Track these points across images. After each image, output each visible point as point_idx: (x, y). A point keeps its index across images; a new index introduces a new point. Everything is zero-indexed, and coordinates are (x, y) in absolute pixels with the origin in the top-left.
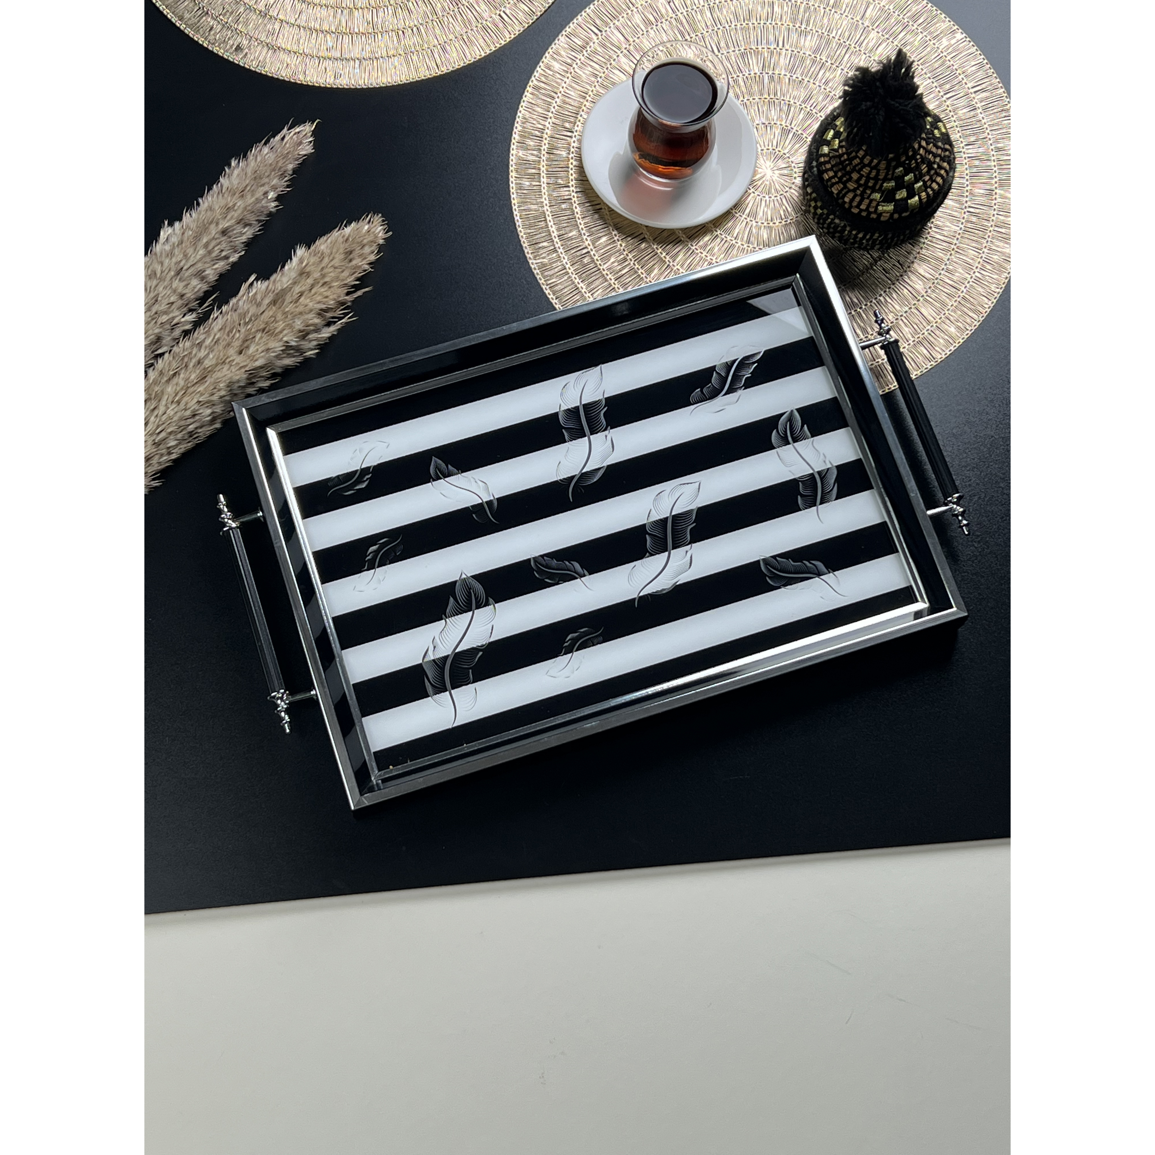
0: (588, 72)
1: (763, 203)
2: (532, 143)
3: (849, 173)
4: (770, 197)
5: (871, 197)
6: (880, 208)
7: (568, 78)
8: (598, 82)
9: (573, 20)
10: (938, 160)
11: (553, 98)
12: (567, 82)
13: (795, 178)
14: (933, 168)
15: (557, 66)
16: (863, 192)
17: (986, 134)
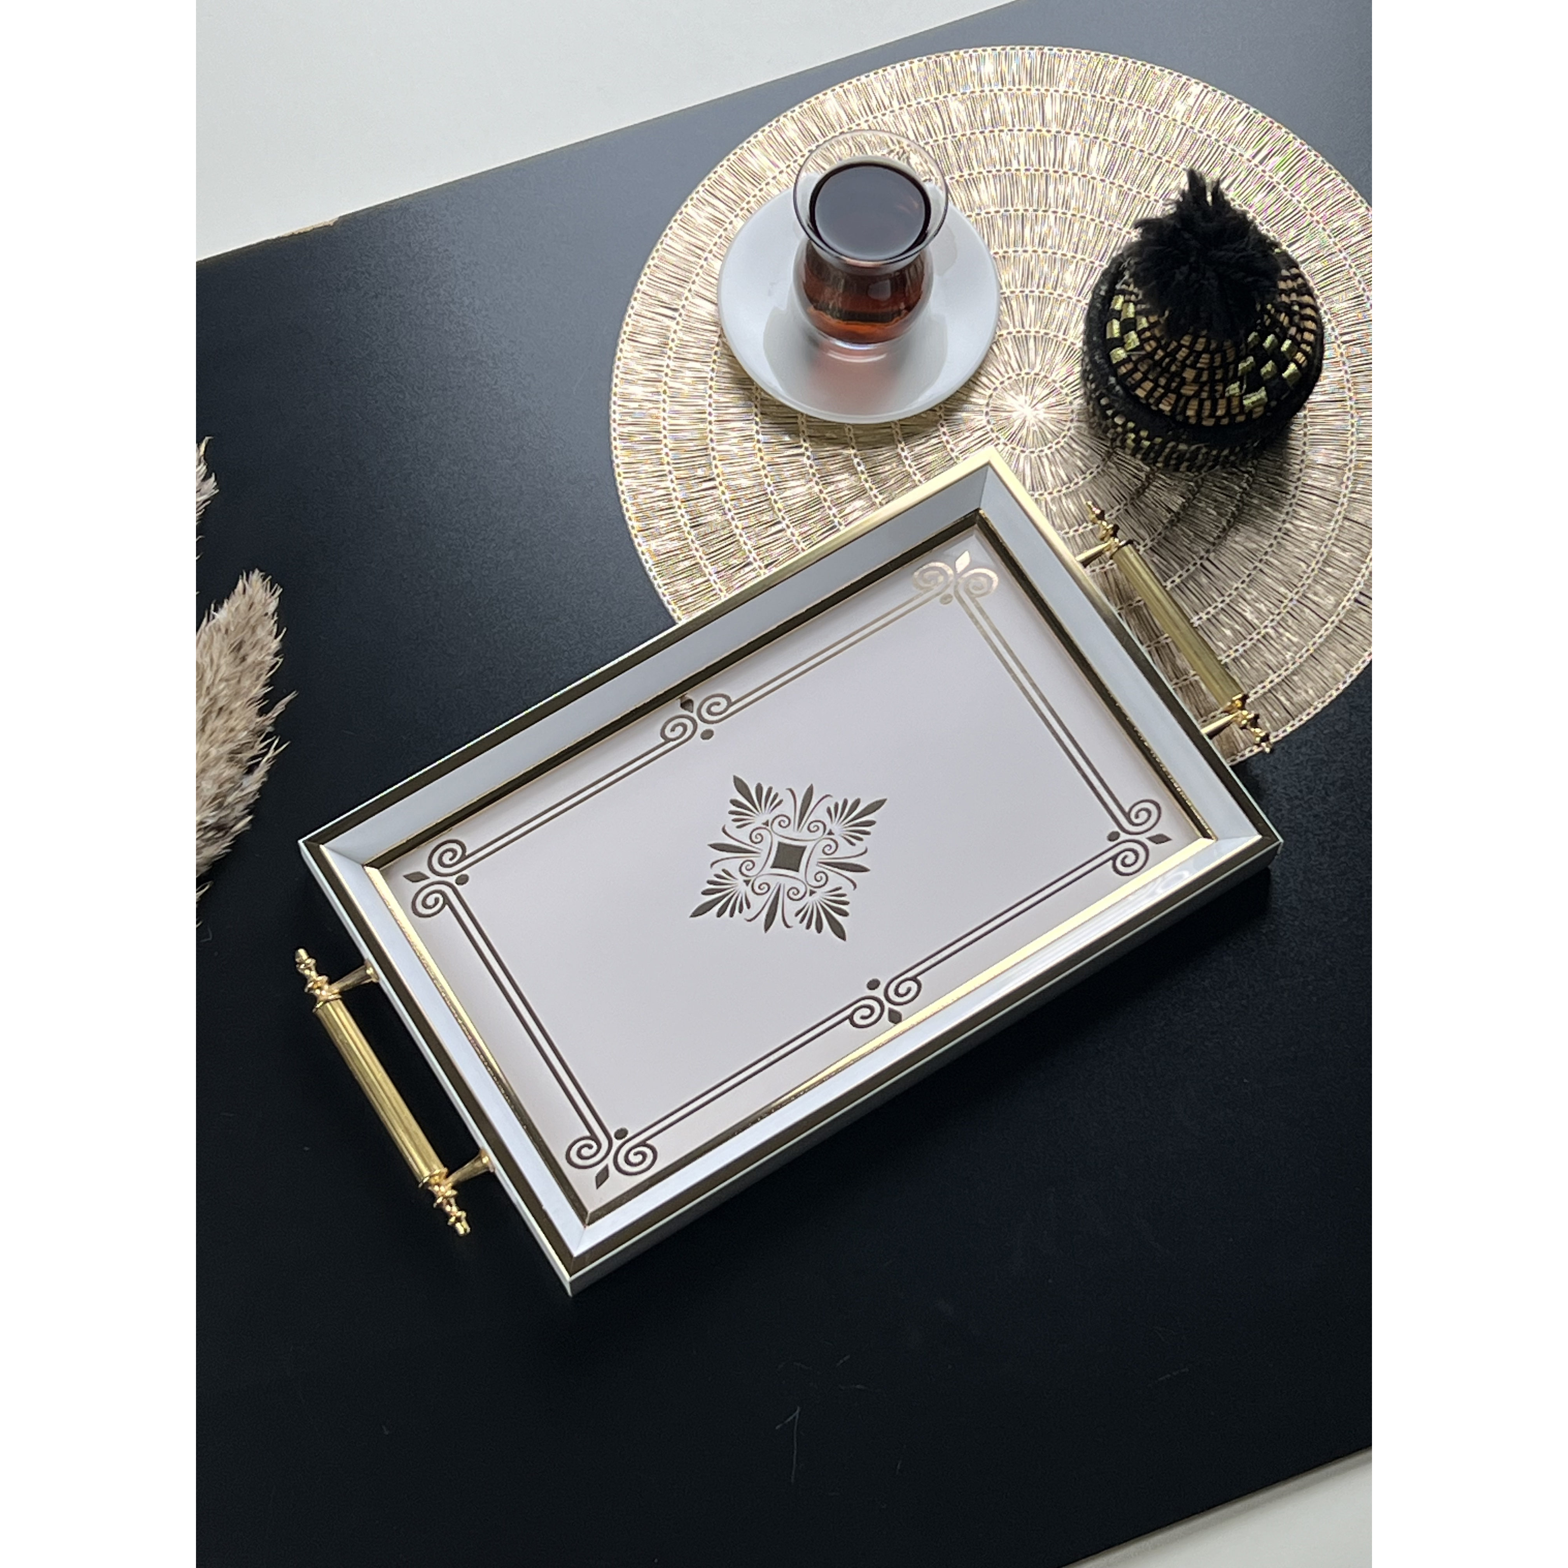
0: (689, 380)
1: (1045, 460)
2: (662, 523)
3: (1179, 374)
4: (1050, 448)
5: (1227, 395)
6: (1245, 402)
7: (664, 401)
8: (711, 388)
9: (626, 311)
10: (1294, 297)
11: (659, 441)
12: (667, 409)
13: (1071, 403)
14: (1295, 313)
15: (638, 391)
16: (1212, 391)
17: (1308, 217)
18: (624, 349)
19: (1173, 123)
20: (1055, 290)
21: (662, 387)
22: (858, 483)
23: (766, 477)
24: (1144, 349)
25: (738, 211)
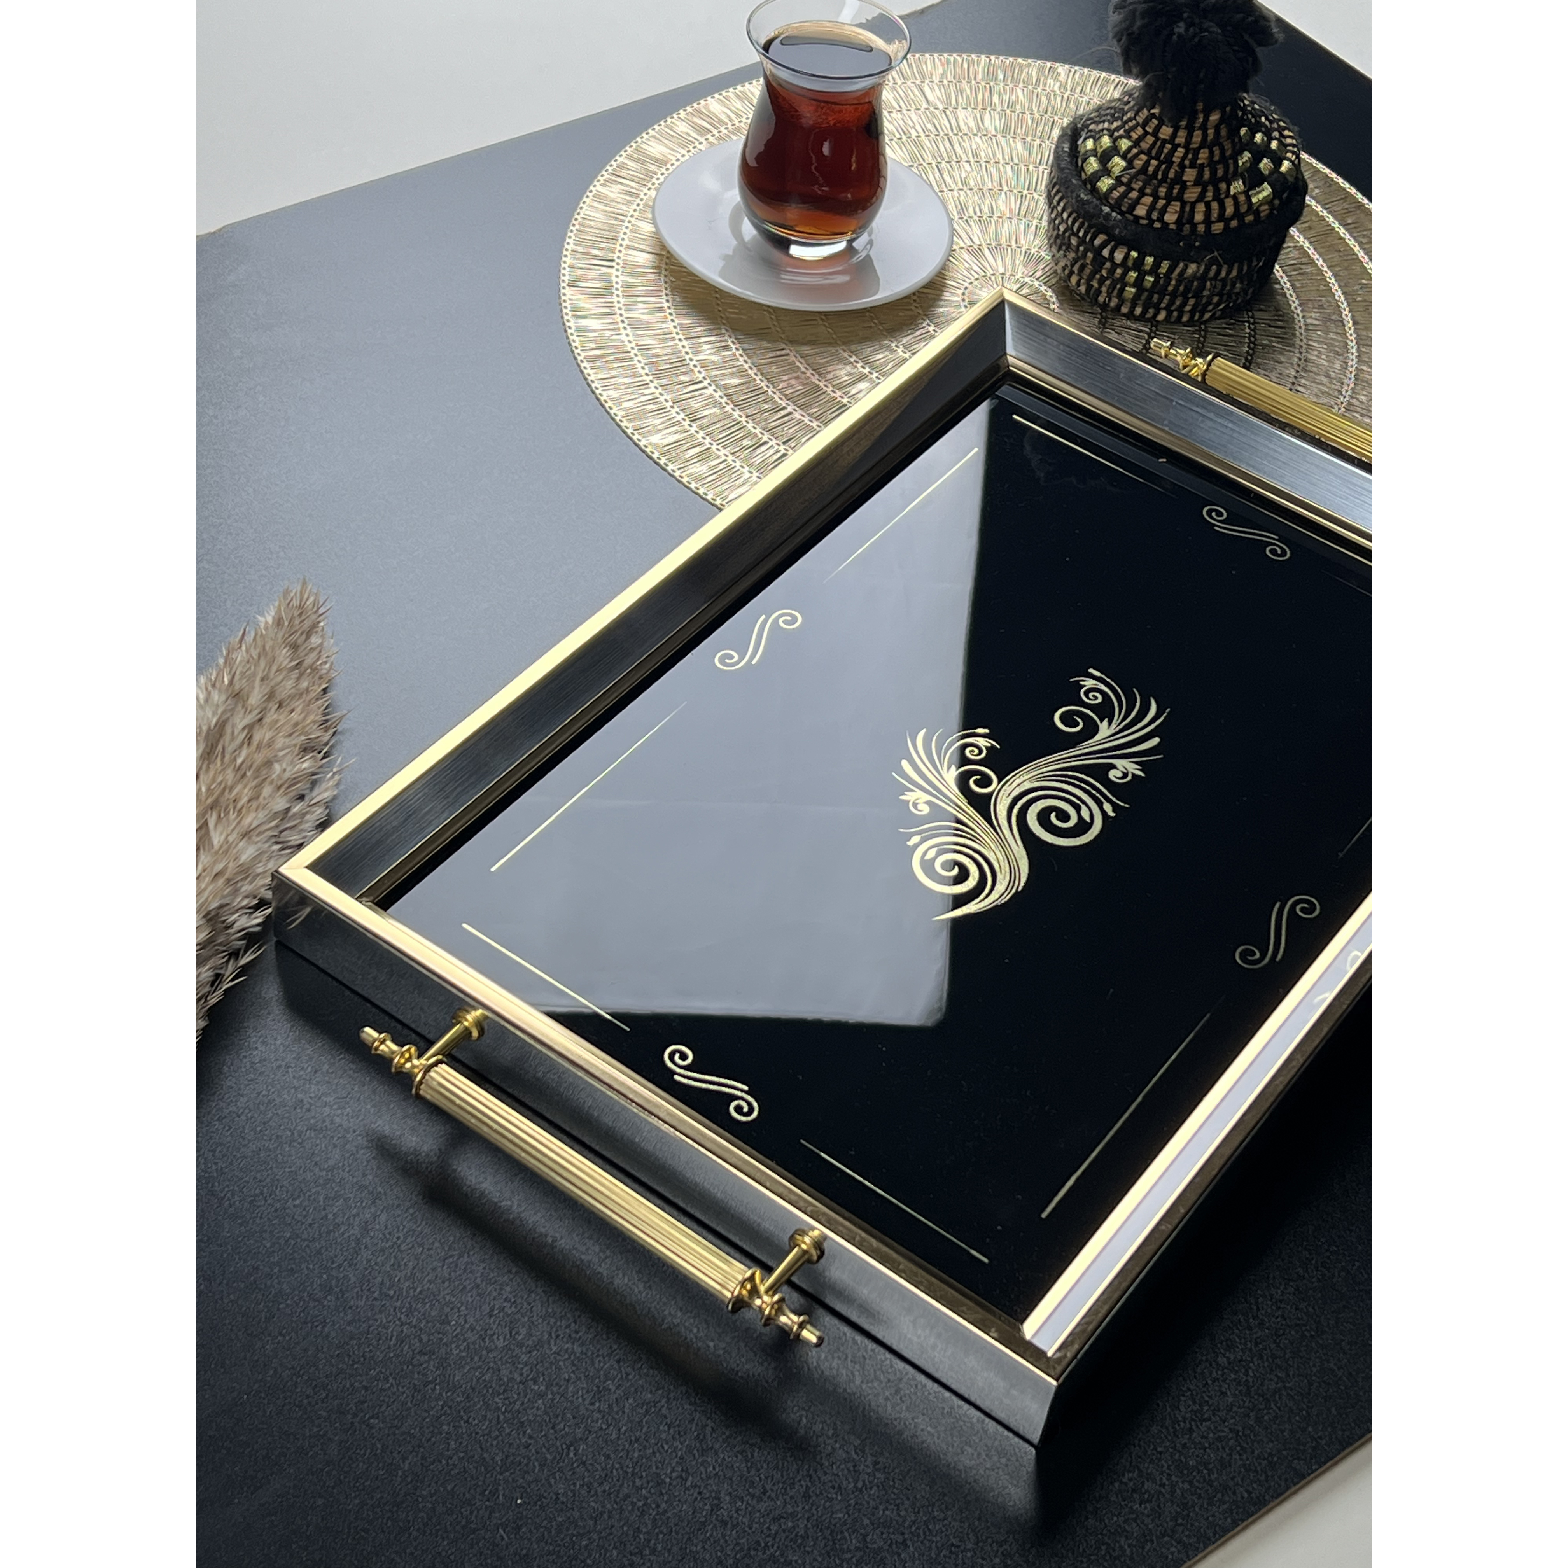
5: (1232, 193)
6: (1252, 201)
9: (559, 266)
11: (630, 359)
12: (630, 334)
15: (594, 323)
16: (1217, 190)
18: (569, 294)
19: (1052, 94)
20: (993, 213)
21: (619, 319)
22: (855, 370)
23: (756, 374)
24: (1134, 168)
25: (650, 185)
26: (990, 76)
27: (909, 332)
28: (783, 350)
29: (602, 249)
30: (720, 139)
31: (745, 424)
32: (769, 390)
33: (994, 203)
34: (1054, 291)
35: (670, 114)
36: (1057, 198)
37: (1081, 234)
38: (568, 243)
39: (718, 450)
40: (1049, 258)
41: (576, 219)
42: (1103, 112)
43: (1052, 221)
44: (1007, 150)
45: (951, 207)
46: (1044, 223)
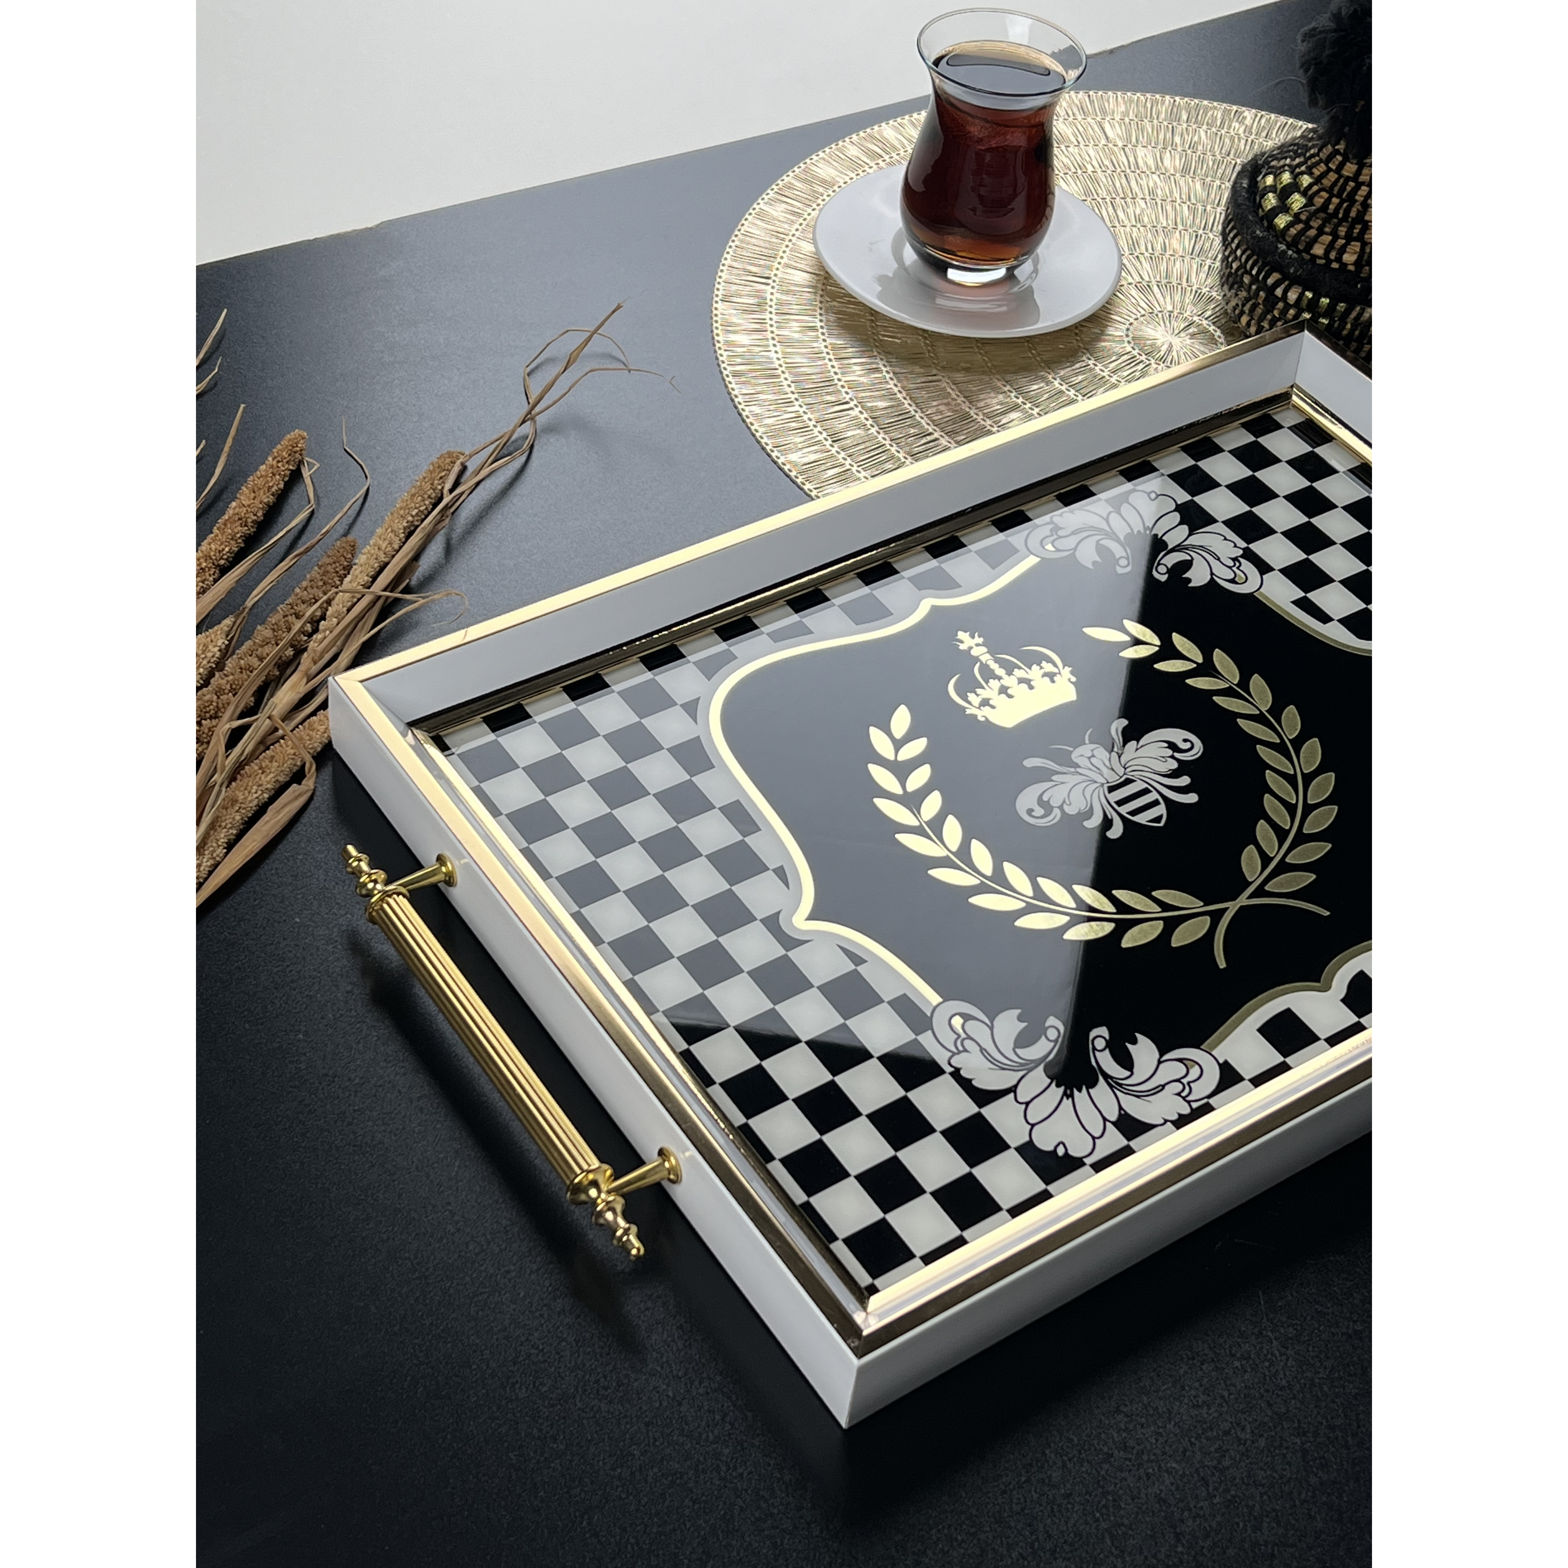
13: (1215, 331)
18: (720, 308)
19: (1236, 137)
20: (1165, 251)
21: (770, 336)
22: (1008, 400)
23: (905, 398)
24: (1314, 205)
25: (814, 206)
26: (1174, 116)
27: (1068, 364)
28: (935, 375)
29: (759, 266)
30: (890, 164)
31: (889, 447)
32: (917, 415)
33: (1167, 241)
34: (1222, 332)
35: (843, 138)
36: (1232, 235)
37: (1254, 272)
38: (726, 259)
39: (859, 472)
40: (1220, 298)
41: (736, 236)
42: (1285, 149)
43: (1225, 259)
44: (1185, 190)
45: (1123, 243)
46: (1218, 264)
